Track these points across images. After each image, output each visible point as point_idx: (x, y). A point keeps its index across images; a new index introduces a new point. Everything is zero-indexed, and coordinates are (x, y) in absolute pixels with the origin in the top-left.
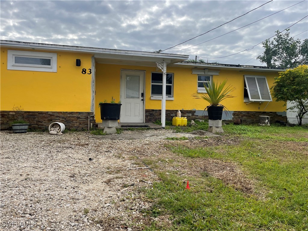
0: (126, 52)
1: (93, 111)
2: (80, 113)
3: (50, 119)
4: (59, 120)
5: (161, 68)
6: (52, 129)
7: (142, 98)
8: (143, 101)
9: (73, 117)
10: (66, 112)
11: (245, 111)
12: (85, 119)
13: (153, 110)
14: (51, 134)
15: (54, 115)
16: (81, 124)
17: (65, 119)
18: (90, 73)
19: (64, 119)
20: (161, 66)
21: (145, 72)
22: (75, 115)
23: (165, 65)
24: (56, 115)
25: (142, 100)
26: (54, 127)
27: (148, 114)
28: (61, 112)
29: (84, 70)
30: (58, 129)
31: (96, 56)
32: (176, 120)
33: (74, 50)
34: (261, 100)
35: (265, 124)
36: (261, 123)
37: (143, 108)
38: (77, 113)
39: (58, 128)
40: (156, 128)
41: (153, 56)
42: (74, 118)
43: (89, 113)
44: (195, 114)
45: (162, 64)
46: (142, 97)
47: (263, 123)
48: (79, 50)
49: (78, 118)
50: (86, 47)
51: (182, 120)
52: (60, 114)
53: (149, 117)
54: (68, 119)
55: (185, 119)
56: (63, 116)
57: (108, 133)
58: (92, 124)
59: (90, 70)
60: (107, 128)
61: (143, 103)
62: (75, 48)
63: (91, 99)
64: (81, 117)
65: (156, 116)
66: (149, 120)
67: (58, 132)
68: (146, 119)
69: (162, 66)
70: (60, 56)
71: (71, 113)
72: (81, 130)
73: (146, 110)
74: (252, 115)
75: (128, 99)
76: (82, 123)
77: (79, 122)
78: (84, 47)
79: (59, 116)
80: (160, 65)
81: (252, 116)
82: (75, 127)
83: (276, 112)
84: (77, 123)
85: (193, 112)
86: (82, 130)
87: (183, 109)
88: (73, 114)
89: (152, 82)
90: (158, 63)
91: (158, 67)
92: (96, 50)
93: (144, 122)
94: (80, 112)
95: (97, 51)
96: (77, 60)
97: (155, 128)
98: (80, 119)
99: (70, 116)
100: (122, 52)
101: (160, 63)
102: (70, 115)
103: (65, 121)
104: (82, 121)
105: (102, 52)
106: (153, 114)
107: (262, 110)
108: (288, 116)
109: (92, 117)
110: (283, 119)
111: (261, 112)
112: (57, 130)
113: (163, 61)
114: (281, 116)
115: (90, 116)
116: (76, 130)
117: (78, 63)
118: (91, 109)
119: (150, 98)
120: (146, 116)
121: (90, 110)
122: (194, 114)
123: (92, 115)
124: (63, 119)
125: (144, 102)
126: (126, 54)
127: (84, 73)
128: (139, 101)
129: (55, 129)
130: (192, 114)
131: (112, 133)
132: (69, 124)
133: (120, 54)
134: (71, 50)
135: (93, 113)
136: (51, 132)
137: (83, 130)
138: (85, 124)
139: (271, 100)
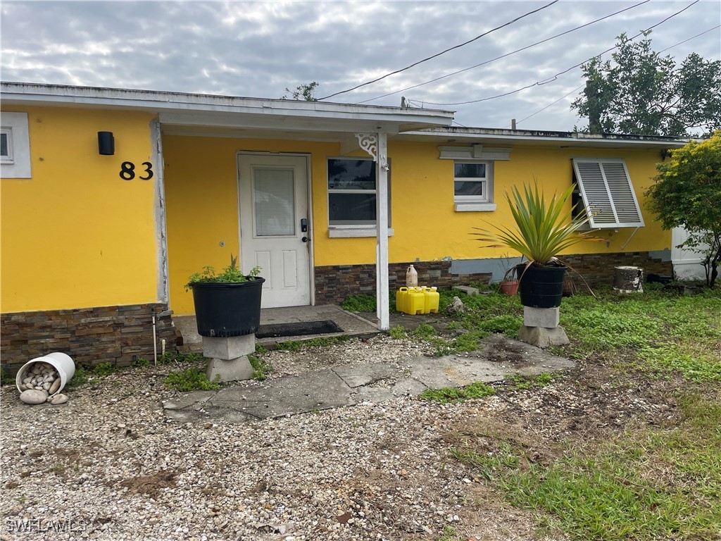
0: (266, 104)
1: (166, 300)
2: (121, 310)
3: (19, 338)
4: (53, 337)
5: (370, 152)
6: (29, 382)
7: (303, 235)
8: (305, 243)
9: (102, 325)
10: (75, 311)
11: (575, 255)
12: (140, 329)
13: (336, 268)
14: (25, 404)
15: (32, 325)
16: (127, 345)
17: (73, 332)
18: (147, 175)
19: (68, 335)
20: (371, 145)
21: (309, 159)
22: (107, 319)
23: (383, 142)
24: (38, 322)
25: (304, 240)
26: (36, 371)
27: (322, 280)
28: (56, 313)
29: (128, 167)
30: (52, 383)
31: (164, 120)
32: (408, 298)
33: (89, 99)
34: (618, 224)
35: (632, 288)
36: (620, 288)
37: (307, 263)
38: (112, 309)
39: (51, 378)
40: (363, 334)
41: (350, 117)
42: (103, 327)
43: (152, 308)
44: (450, 271)
45: (373, 140)
46: (303, 231)
47: (627, 285)
48: (107, 100)
49: (118, 325)
50: (130, 91)
51: (426, 298)
52: (53, 318)
53: (326, 289)
54: (84, 332)
55: (434, 294)
56: (64, 323)
57: (225, 379)
58: (164, 341)
59: (146, 167)
60: (221, 362)
61: (306, 249)
62: (93, 94)
63: (158, 259)
64: (126, 323)
65: (347, 283)
66: (327, 297)
67: (51, 391)
68: (317, 294)
69: (374, 144)
70: (39, 121)
71: (91, 312)
72: (129, 364)
73: (315, 268)
74: (593, 263)
75: (261, 240)
76: (130, 343)
77: (121, 339)
78: (122, 90)
79: (50, 327)
80: (369, 143)
81: (592, 267)
82: (110, 356)
83: (648, 252)
84: (113, 342)
85: (444, 266)
86: (134, 363)
87: (418, 259)
88: (97, 316)
89: (331, 187)
90: (361, 136)
91: (363, 148)
92: (167, 98)
93: (313, 305)
94: (121, 307)
95: (170, 104)
96: (99, 133)
97: (359, 336)
98: (124, 330)
99: (90, 323)
100: (252, 104)
101: (368, 136)
102: (89, 320)
103: (74, 339)
104: (130, 335)
105: (184, 107)
106: (338, 277)
107: (615, 250)
108: (674, 260)
109: (162, 318)
110: (663, 269)
111: (612, 254)
112: (47, 386)
113: (377, 131)
114: (659, 260)
115: (158, 315)
116: (114, 368)
117: (106, 145)
118: (159, 294)
119: (328, 233)
120: (316, 286)
121: (157, 297)
122: (447, 272)
123: (162, 314)
124: (66, 333)
125: (308, 247)
126: (267, 112)
127: (127, 175)
128: (296, 243)
129: (40, 379)
130: (442, 272)
131: (237, 379)
132: (88, 348)
133: (245, 111)
134: (78, 101)
135: (165, 306)
136: (25, 396)
137: (136, 363)
138: (143, 342)
139: (642, 224)
